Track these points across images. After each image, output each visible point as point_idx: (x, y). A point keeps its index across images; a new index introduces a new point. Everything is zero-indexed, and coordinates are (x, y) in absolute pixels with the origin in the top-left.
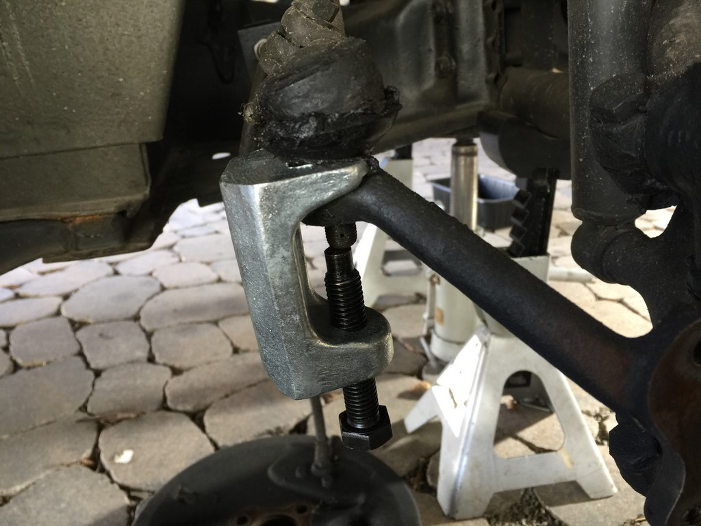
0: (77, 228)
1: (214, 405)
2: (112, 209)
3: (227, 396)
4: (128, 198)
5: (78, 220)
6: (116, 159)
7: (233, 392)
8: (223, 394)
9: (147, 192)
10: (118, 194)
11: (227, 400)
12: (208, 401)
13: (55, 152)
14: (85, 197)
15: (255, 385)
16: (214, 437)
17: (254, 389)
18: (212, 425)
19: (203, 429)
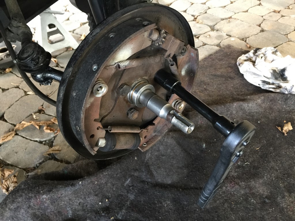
1: (6, 112)
3: (9, 107)
7: (11, 106)
8: (7, 107)
11: (10, 109)
12: (3, 111)
15: (18, 100)
16: (12, 123)
17: (18, 102)
18: (9, 119)
19: (6, 121)
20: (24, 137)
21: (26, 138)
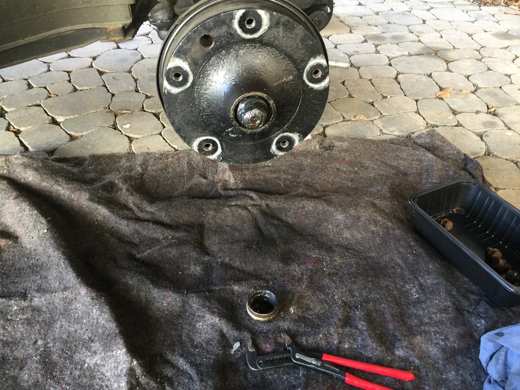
0: (110, 31)
2: (121, 26)
4: (125, 22)
5: (110, 29)
6: (121, 9)
9: (131, 21)
10: (122, 21)
13: (102, 6)
14: (112, 21)
16: (163, 122)
18: (162, 118)
19: (159, 119)
20: (165, 140)
21: (166, 142)
